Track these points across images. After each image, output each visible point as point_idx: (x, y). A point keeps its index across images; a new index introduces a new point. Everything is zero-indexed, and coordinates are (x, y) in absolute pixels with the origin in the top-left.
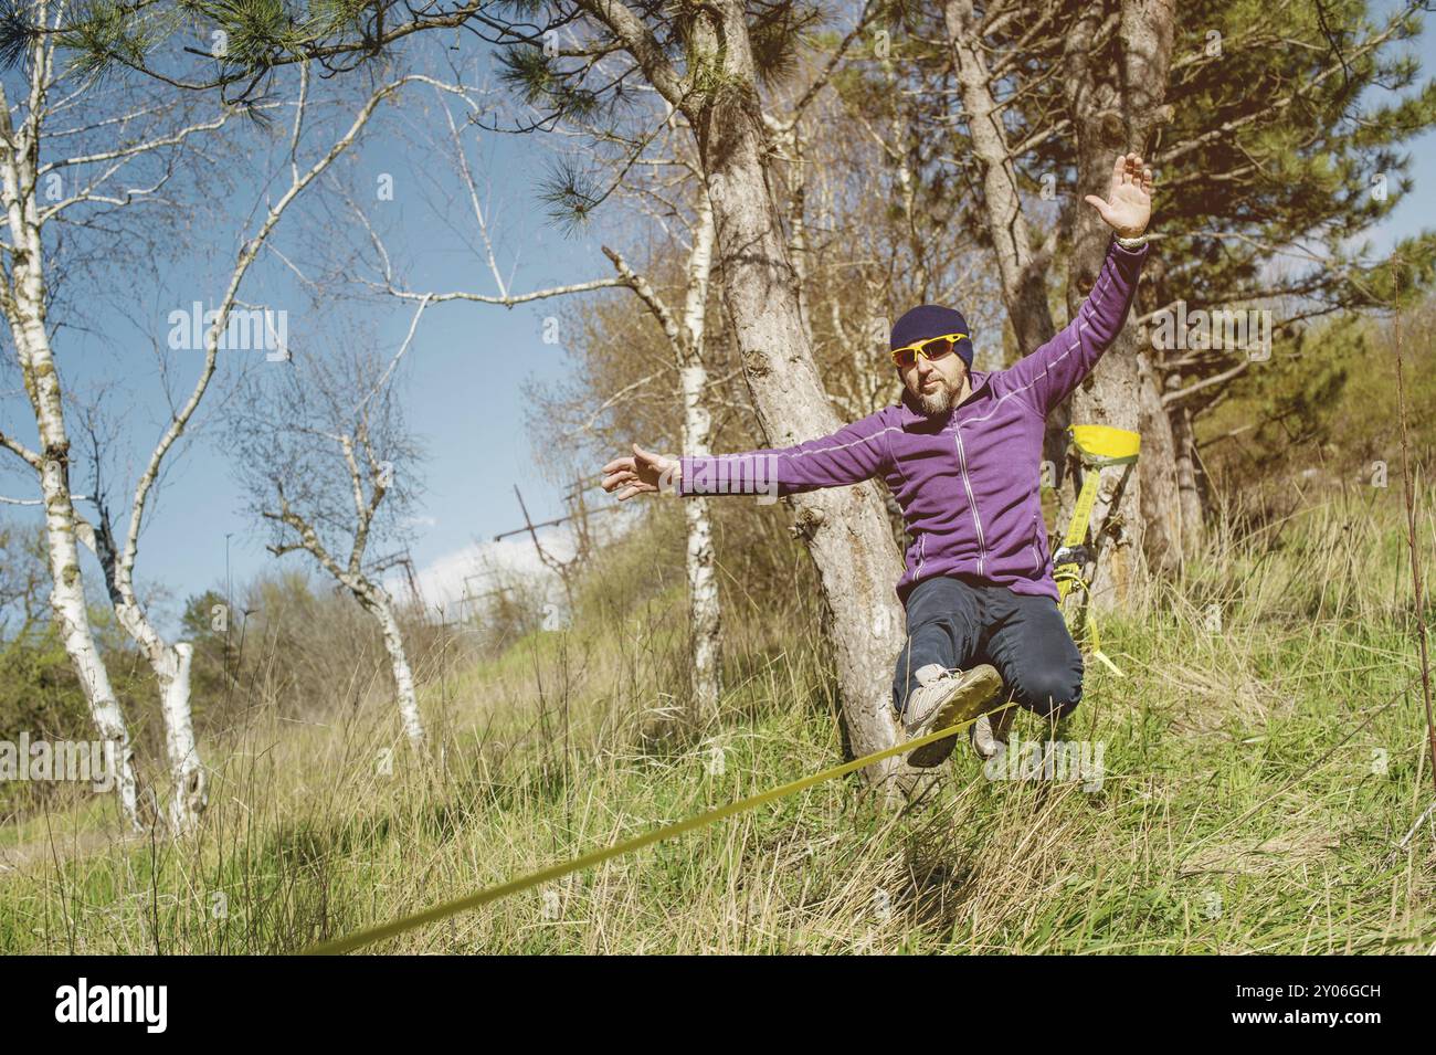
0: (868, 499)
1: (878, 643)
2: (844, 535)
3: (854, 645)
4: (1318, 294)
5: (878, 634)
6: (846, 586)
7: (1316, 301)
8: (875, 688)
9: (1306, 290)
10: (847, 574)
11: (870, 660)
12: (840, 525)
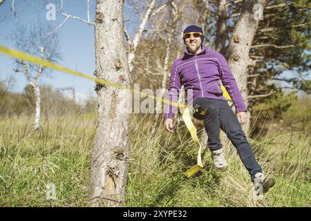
0: (125, 82)
1: (111, 140)
2: (111, 94)
3: (101, 138)
4: (292, 83)
5: (112, 136)
6: (106, 113)
7: (291, 85)
8: (103, 158)
9: (289, 81)
10: (108, 109)
11: (105, 147)
12: (111, 89)
